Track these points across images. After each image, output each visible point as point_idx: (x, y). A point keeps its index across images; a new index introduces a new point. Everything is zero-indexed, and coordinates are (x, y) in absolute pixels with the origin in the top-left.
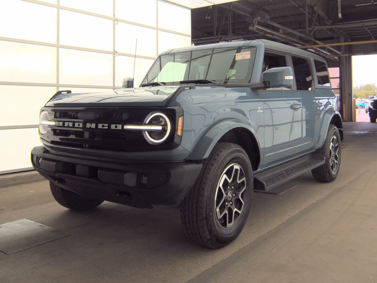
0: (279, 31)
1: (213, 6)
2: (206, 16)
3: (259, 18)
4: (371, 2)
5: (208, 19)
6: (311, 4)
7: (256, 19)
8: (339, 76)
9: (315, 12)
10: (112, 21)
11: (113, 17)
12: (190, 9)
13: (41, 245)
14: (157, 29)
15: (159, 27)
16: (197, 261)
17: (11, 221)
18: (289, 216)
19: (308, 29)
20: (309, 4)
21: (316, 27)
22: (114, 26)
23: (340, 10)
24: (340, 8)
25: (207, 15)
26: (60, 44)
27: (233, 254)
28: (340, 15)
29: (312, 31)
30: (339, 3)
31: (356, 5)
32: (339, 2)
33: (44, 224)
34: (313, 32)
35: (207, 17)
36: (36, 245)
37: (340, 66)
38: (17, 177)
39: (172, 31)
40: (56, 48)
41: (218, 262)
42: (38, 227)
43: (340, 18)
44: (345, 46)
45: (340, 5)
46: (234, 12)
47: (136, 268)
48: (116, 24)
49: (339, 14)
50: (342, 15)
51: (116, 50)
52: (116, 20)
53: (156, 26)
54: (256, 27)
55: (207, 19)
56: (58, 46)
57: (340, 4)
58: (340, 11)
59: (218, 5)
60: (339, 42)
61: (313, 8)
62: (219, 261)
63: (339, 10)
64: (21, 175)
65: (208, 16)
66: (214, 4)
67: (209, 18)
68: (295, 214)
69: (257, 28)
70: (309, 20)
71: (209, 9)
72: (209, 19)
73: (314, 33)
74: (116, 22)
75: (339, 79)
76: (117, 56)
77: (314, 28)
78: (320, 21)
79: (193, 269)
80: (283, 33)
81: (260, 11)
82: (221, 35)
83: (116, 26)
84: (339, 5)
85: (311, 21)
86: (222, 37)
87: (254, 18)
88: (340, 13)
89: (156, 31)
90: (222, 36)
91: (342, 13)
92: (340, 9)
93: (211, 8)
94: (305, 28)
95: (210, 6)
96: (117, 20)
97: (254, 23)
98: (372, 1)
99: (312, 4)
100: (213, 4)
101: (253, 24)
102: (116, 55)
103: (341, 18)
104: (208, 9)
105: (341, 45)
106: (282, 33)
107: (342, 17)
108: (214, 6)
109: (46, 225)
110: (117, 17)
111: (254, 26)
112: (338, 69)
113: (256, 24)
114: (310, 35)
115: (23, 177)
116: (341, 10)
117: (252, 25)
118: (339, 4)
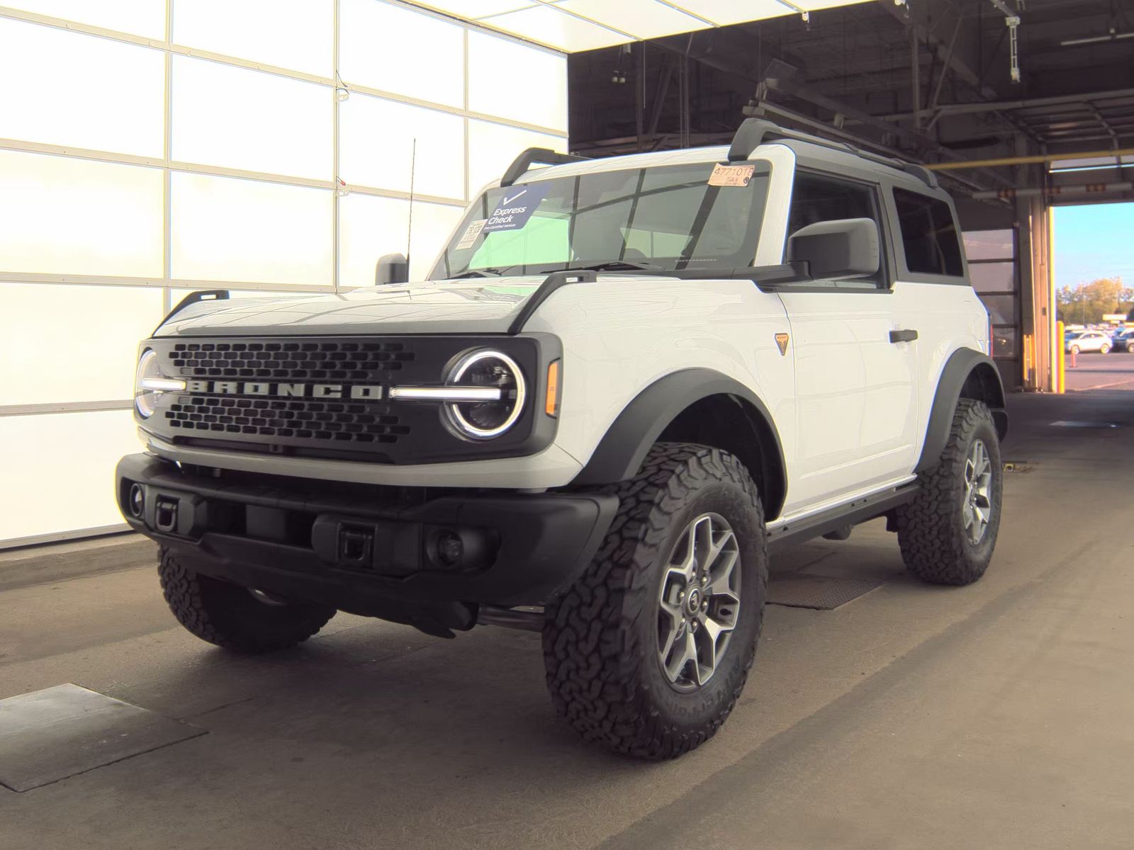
0: (832, 120)
1: (633, 45)
2: (615, 75)
3: (771, 82)
4: (1108, 33)
5: (618, 84)
6: (927, 40)
7: (764, 83)
8: (1011, 256)
9: (941, 64)
10: (331, 91)
11: (332, 78)
12: (564, 53)
13: (118, 761)
14: (466, 114)
15: (471, 108)
16: (587, 809)
17: (28, 691)
18: (863, 674)
19: (920, 114)
20: (925, 41)
21: (942, 107)
22: (336, 105)
23: (1016, 57)
24: (1016, 53)
25: (616, 72)
26: (174, 158)
27: (694, 789)
28: (1015, 73)
29: (931, 119)
30: (1013, 37)
31: (1064, 43)
32: (1011, 33)
33: (126, 699)
34: (934, 121)
35: (615, 79)
36: (103, 763)
37: (1017, 224)
38: (44, 557)
39: (511, 121)
40: (161, 172)
41: (648, 812)
42: (108, 710)
43: (1016, 81)
44: (1031, 165)
45: (1016, 42)
46: (697, 62)
47: (404, 830)
48: (341, 98)
49: (1013, 69)
50: (1022, 73)
51: (342, 177)
52: (341, 88)
53: (461, 106)
54: (763, 108)
55: (615, 83)
56: (168, 166)
57: (1015, 38)
58: (1014, 59)
59: (648, 42)
60: (1013, 154)
61: (934, 51)
62: (652, 810)
63: (1012, 57)
64: (58, 552)
65: (620, 76)
66: (635, 40)
67: (623, 80)
68: (879, 669)
69: (766, 111)
70: (922, 86)
71: (622, 54)
72: (623, 84)
73: (937, 124)
74: (342, 92)
75: (1012, 264)
76: (345, 195)
77: (937, 112)
78: (956, 91)
79: (574, 834)
80: (844, 127)
81: (775, 60)
82: (658, 131)
83: (341, 104)
84: (1014, 41)
85: (928, 90)
86: (661, 139)
87: (757, 83)
88: (1014, 66)
89: (461, 120)
90: (660, 136)
91: (1020, 66)
92: (1014, 55)
93: (629, 51)
94: (911, 111)
95: (626, 45)
96: (346, 86)
97: (757, 95)
98: (1112, 31)
99: (933, 40)
100: (635, 38)
101: (754, 99)
102: (341, 193)
103: (1019, 81)
104: (620, 54)
105: (1020, 165)
106: (841, 127)
107: (1020, 79)
108: (637, 46)
109: (133, 702)
110: (345, 77)
111: (756, 105)
112: (1009, 233)
113: (764, 98)
114: (926, 131)
115: (61, 557)
116: (1018, 57)
117: (751, 101)
118: (1012, 39)
